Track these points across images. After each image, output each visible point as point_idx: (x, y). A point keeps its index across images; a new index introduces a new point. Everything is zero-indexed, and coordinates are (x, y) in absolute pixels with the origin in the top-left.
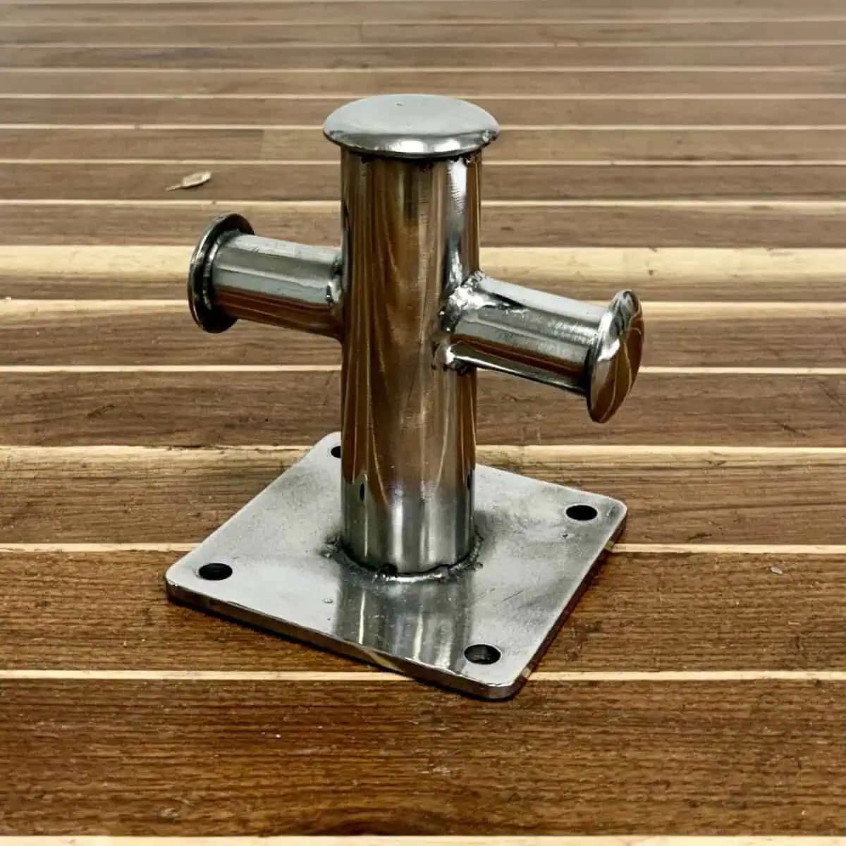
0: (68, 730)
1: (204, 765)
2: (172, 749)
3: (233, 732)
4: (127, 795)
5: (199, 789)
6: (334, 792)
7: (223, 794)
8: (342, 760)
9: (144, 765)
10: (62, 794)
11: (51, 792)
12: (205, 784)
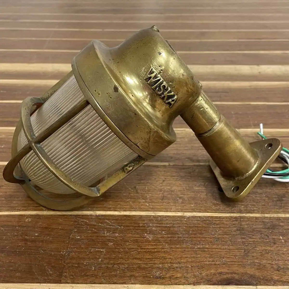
2: (154, 245)
3: (174, 238)
5: (168, 263)
6: (215, 264)
7: (176, 265)
8: (214, 250)
9: (146, 252)
11: (116, 264)
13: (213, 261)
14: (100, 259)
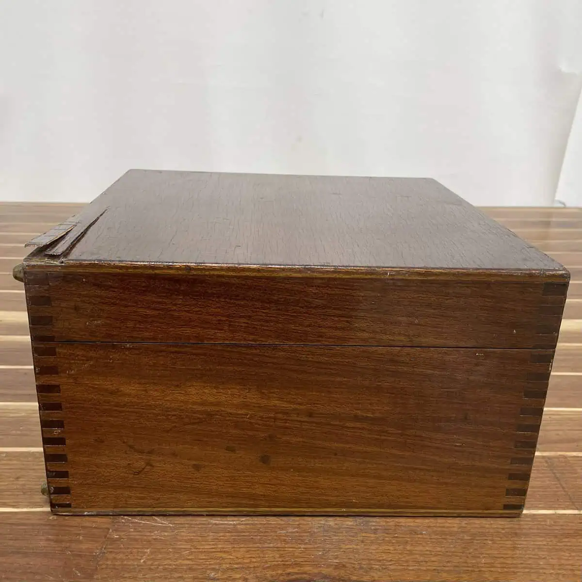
0: (168, 536)
1: (228, 552)
2: (213, 545)
3: (238, 536)
4: (195, 567)
5: (226, 564)
6: (284, 565)
7: (236, 566)
8: (287, 549)
9: (201, 552)
10: (166, 566)
11: (162, 565)
12: (228, 561)
13: (283, 561)
14: (142, 561)
